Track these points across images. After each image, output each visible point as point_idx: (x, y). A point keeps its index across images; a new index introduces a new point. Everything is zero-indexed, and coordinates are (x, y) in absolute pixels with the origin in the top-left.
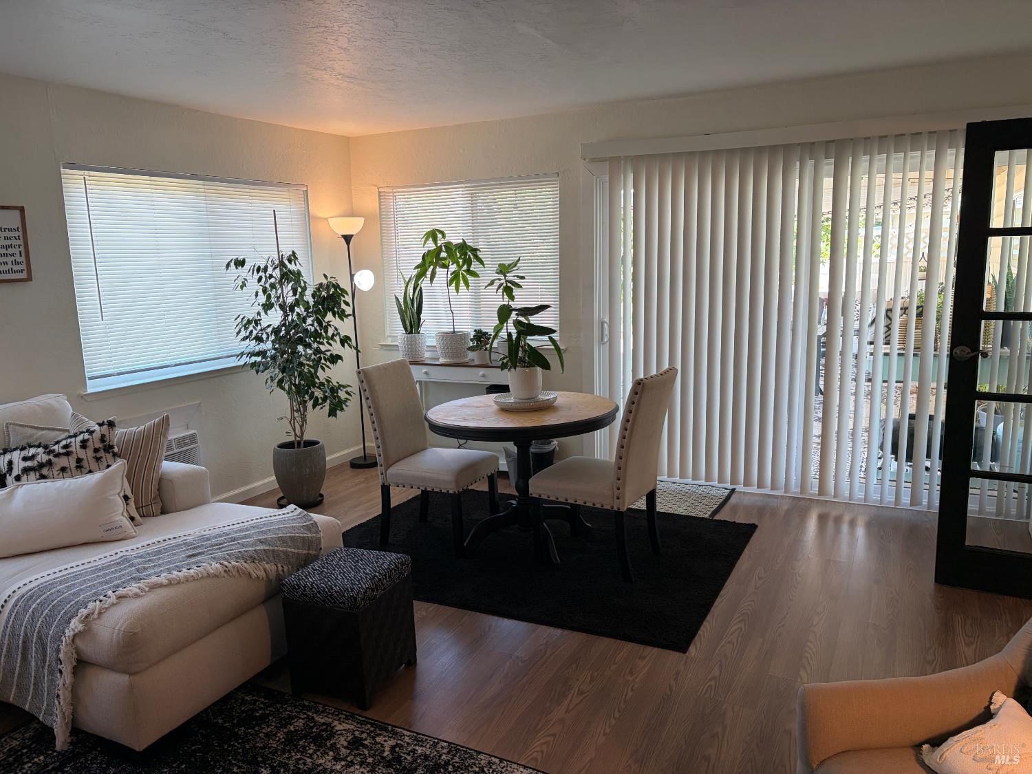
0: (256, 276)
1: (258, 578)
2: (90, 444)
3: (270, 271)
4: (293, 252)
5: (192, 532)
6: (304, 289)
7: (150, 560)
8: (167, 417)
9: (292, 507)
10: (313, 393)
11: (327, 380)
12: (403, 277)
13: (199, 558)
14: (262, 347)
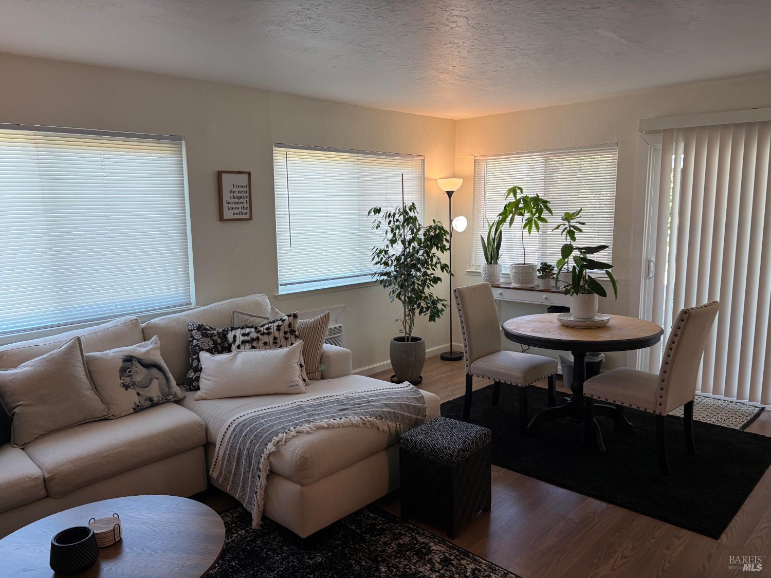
0: (388, 220)
1: (383, 431)
2: (282, 328)
3: (397, 216)
4: (413, 204)
5: (341, 393)
6: (419, 230)
7: (315, 410)
8: (328, 313)
9: (407, 383)
10: (420, 303)
11: (430, 295)
12: (488, 222)
13: (346, 412)
14: (388, 269)
